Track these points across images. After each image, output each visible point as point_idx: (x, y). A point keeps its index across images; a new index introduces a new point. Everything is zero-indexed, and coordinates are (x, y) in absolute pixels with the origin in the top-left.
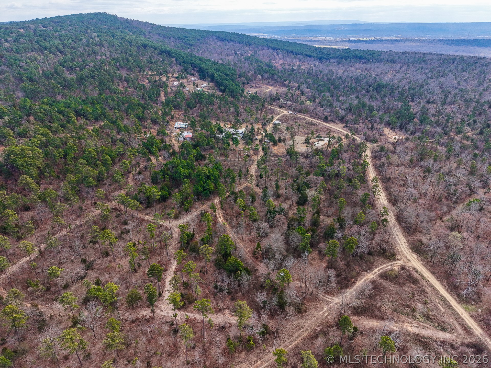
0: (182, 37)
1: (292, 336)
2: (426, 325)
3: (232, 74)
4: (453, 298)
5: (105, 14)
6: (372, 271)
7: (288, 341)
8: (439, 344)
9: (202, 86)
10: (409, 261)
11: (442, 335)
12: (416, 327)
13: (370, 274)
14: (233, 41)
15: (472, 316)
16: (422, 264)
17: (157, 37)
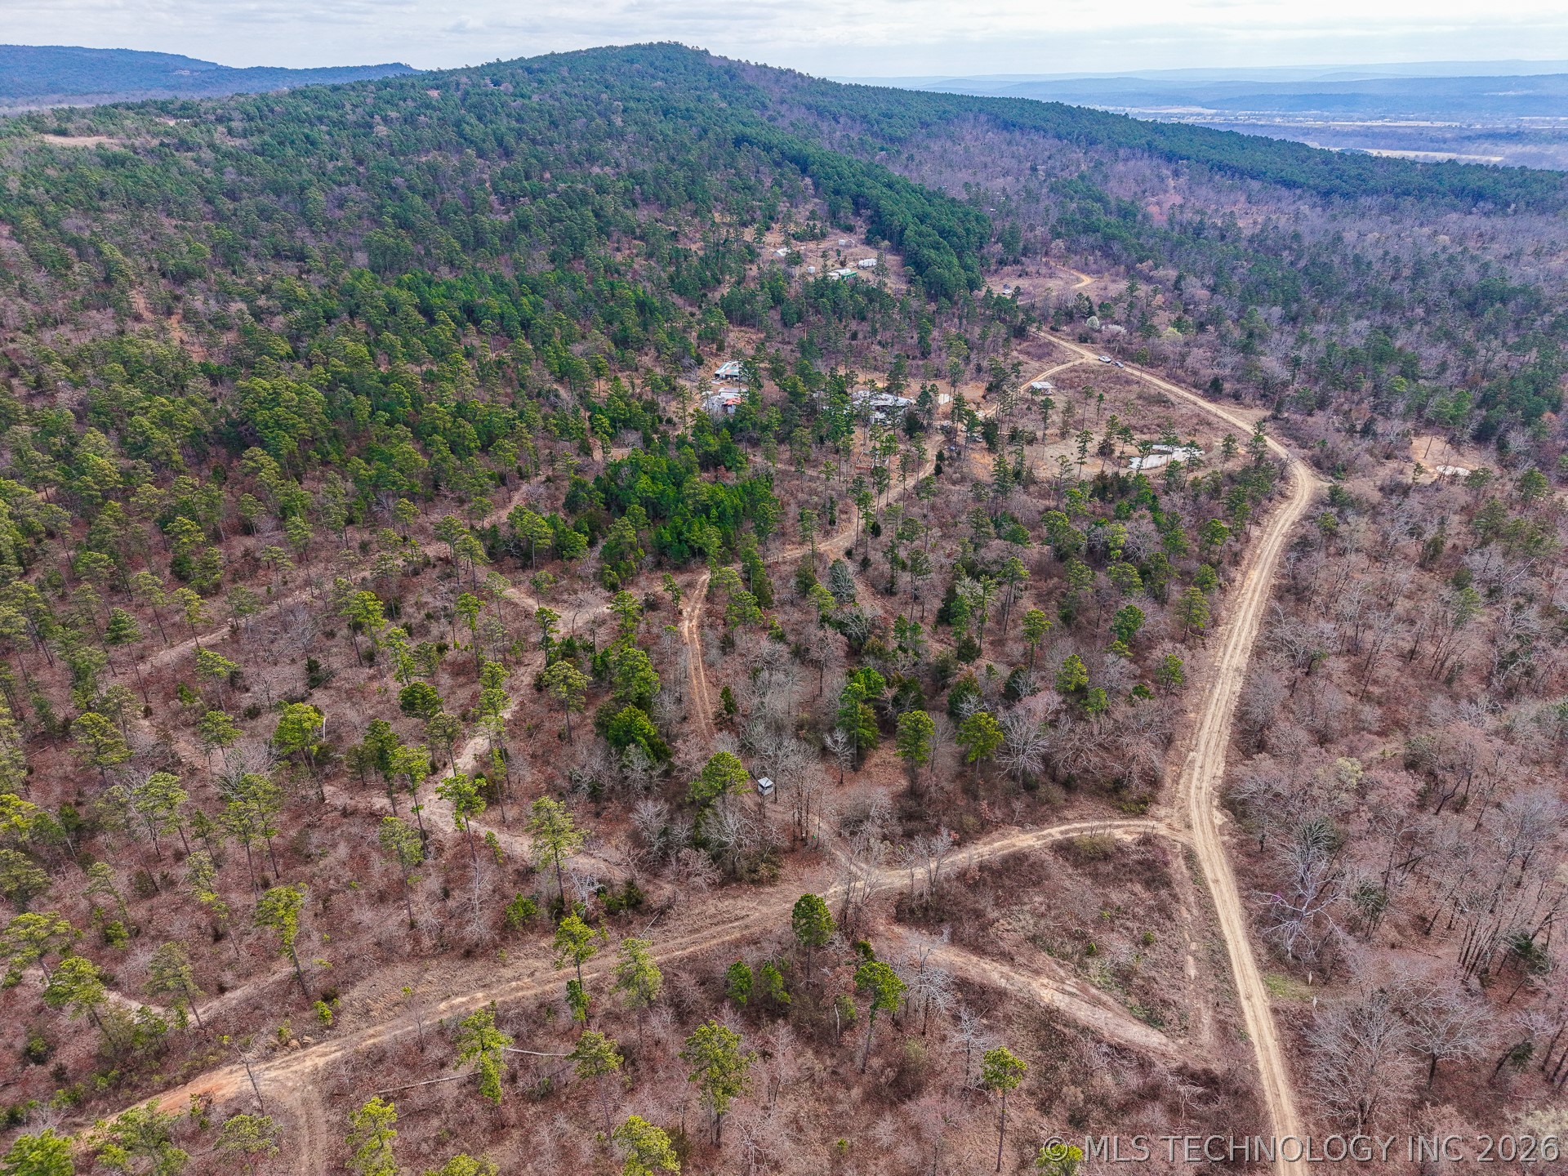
0: (874, 116)
1: (697, 931)
2: (1105, 998)
3: (967, 230)
4: (1253, 951)
5: (677, 47)
6: (1042, 829)
7: (679, 940)
8: (1105, 1049)
9: (861, 263)
10: (1189, 827)
11: (1137, 1034)
12: (1071, 994)
13: (1028, 836)
14: (1037, 129)
15: (1275, 1011)
16: (1224, 843)
17: (799, 114)
